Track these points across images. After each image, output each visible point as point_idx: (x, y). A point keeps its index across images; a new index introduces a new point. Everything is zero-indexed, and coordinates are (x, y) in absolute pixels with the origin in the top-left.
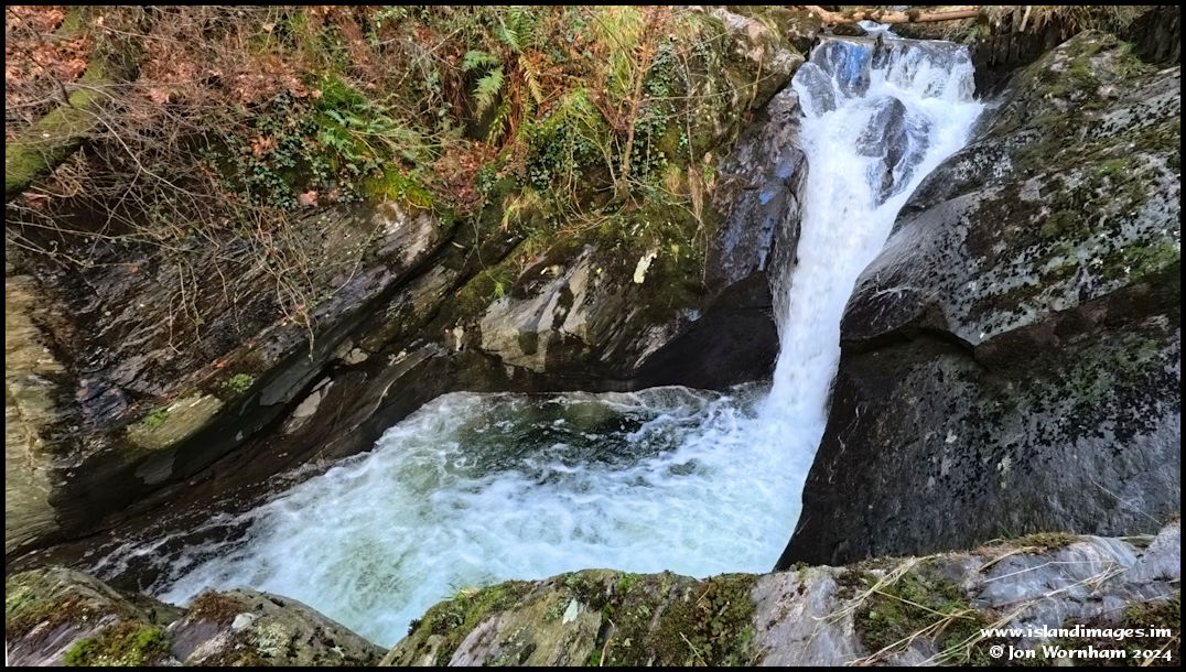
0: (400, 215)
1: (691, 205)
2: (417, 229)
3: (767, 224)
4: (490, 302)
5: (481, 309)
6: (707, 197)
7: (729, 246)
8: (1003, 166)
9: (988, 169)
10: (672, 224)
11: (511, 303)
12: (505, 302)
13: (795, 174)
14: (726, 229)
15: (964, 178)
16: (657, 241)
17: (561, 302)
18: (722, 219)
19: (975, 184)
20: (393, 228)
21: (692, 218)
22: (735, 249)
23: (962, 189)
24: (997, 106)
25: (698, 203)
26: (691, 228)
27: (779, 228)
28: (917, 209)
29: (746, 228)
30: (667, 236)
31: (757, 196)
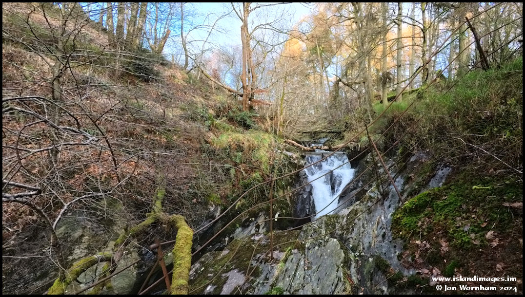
0: (214, 206)
1: (286, 200)
2: (217, 209)
3: (307, 203)
4: (236, 229)
5: (234, 231)
6: (290, 197)
7: (298, 209)
8: (360, 184)
9: (357, 185)
10: (282, 204)
11: (242, 229)
12: (240, 229)
13: (311, 190)
14: (297, 205)
15: (352, 187)
16: (279, 210)
17: (256, 227)
18: (295, 202)
19: (355, 188)
20: (212, 209)
21: (287, 203)
22: (300, 209)
23: (352, 190)
24: (357, 170)
25: (288, 199)
26: (287, 205)
27: (310, 204)
28: (343, 197)
29: (302, 204)
30: (281, 208)
31: (303, 196)
